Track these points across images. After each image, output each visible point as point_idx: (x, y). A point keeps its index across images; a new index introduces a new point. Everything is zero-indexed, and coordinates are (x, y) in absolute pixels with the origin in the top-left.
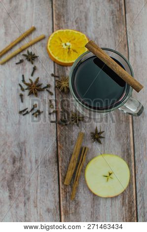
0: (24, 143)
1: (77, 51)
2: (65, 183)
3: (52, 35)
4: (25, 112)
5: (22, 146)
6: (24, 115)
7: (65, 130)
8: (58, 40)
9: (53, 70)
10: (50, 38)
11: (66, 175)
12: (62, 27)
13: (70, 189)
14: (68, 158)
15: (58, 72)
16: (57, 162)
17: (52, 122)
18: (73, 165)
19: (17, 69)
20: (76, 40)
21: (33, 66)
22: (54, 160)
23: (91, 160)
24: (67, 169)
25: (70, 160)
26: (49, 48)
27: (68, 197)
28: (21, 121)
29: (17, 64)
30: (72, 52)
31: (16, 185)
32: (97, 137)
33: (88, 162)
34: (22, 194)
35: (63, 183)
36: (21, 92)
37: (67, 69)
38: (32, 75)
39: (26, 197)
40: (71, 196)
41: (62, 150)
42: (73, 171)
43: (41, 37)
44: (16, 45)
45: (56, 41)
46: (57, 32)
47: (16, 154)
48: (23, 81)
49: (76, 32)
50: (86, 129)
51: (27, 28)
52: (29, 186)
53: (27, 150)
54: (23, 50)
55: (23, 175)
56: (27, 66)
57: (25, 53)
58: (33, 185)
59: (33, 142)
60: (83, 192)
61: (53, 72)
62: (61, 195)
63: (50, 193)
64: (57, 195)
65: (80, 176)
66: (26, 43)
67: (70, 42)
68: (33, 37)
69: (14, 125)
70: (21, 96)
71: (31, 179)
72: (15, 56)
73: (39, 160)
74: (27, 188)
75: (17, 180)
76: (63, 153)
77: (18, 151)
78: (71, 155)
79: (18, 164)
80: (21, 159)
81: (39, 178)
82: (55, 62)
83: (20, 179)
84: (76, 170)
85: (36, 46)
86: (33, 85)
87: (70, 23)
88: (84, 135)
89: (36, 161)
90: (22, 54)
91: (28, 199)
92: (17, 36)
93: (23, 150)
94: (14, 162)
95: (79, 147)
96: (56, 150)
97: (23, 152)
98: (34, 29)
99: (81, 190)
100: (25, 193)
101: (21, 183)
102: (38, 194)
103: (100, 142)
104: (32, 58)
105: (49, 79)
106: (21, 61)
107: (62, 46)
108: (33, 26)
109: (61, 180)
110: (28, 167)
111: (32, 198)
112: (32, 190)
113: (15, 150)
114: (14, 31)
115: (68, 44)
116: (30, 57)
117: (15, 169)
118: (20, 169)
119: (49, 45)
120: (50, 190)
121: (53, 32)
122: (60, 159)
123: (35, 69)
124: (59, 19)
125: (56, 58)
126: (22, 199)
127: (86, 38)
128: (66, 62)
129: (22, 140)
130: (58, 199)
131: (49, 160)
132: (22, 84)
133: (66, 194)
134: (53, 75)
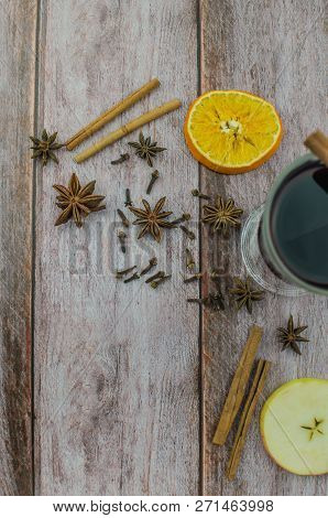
0: (124, 346)
1: (254, 141)
2: (215, 441)
3: (198, 102)
4: (130, 275)
5: (119, 352)
6: (126, 282)
7: (220, 319)
8: (211, 114)
9: (196, 181)
10: (194, 109)
11: (217, 423)
12: (220, 85)
13: (225, 453)
14: (224, 384)
15: (208, 186)
16: (200, 391)
17: (190, 301)
18: (234, 399)
19: (114, 176)
20: (251, 115)
21: (151, 170)
22: (192, 387)
23: (275, 389)
24: (222, 409)
25: (228, 388)
26: (189, 131)
27: (220, 470)
28: (120, 295)
29: (113, 163)
30: (242, 144)
31: (101, 440)
32: (290, 337)
33: (268, 395)
34: (115, 460)
35: (210, 440)
36: (121, 229)
37: (229, 182)
38: (149, 191)
39: (125, 470)
40: (226, 470)
41: (212, 364)
42: (235, 413)
43: (173, 104)
44: (113, 119)
45: (206, 116)
46: (209, 95)
47: (105, 371)
48: (128, 203)
49: (253, 98)
50: (267, 320)
51: (139, 82)
52: (133, 443)
53: (132, 363)
54: (128, 133)
55: (120, 417)
56: (137, 169)
57: (135, 138)
58: (140, 442)
59: (146, 345)
60: (253, 460)
61: (196, 187)
62: (205, 466)
63: (179, 461)
64: (195, 467)
65: (250, 426)
66: (136, 115)
67: (238, 119)
68: (154, 104)
69: (102, 304)
70: (122, 238)
71: (138, 427)
72: (110, 145)
73: (159, 386)
74: (127, 448)
75: (105, 430)
76: (212, 371)
77: (111, 363)
78: (232, 377)
79: (108, 393)
80: (116, 382)
81: (156, 426)
82: (202, 163)
83: (111, 428)
84: (241, 411)
85: (159, 125)
86: (152, 214)
87: (237, 76)
88: (262, 333)
89: (151, 387)
90: (126, 140)
91: (129, 473)
92: (116, 98)
93: (122, 361)
94: (100, 389)
95: (250, 361)
96: (197, 364)
97: (122, 367)
98: (156, 86)
99: (250, 456)
100: (124, 460)
101: (114, 436)
102: (153, 463)
103: (297, 351)
104: (149, 151)
105: (187, 203)
106: (124, 158)
107: (221, 128)
108: (153, 77)
109: (205, 432)
110: (133, 401)
111: (138, 472)
112: (138, 454)
113: (103, 362)
114: (110, 88)
115: (234, 124)
116: (146, 149)
117: (101, 404)
118: (113, 404)
119: (190, 123)
120: (179, 453)
121: (199, 94)
122: (205, 385)
123: (155, 177)
124: (212, 65)
125: (207, 155)
126: (116, 472)
127: (274, 112)
128: (229, 165)
129: (121, 339)
130: (196, 476)
131: (180, 387)
132: (125, 210)
133: (217, 463)
134: (196, 193)
